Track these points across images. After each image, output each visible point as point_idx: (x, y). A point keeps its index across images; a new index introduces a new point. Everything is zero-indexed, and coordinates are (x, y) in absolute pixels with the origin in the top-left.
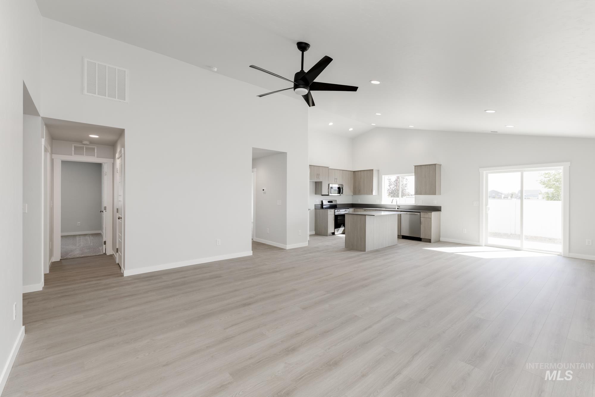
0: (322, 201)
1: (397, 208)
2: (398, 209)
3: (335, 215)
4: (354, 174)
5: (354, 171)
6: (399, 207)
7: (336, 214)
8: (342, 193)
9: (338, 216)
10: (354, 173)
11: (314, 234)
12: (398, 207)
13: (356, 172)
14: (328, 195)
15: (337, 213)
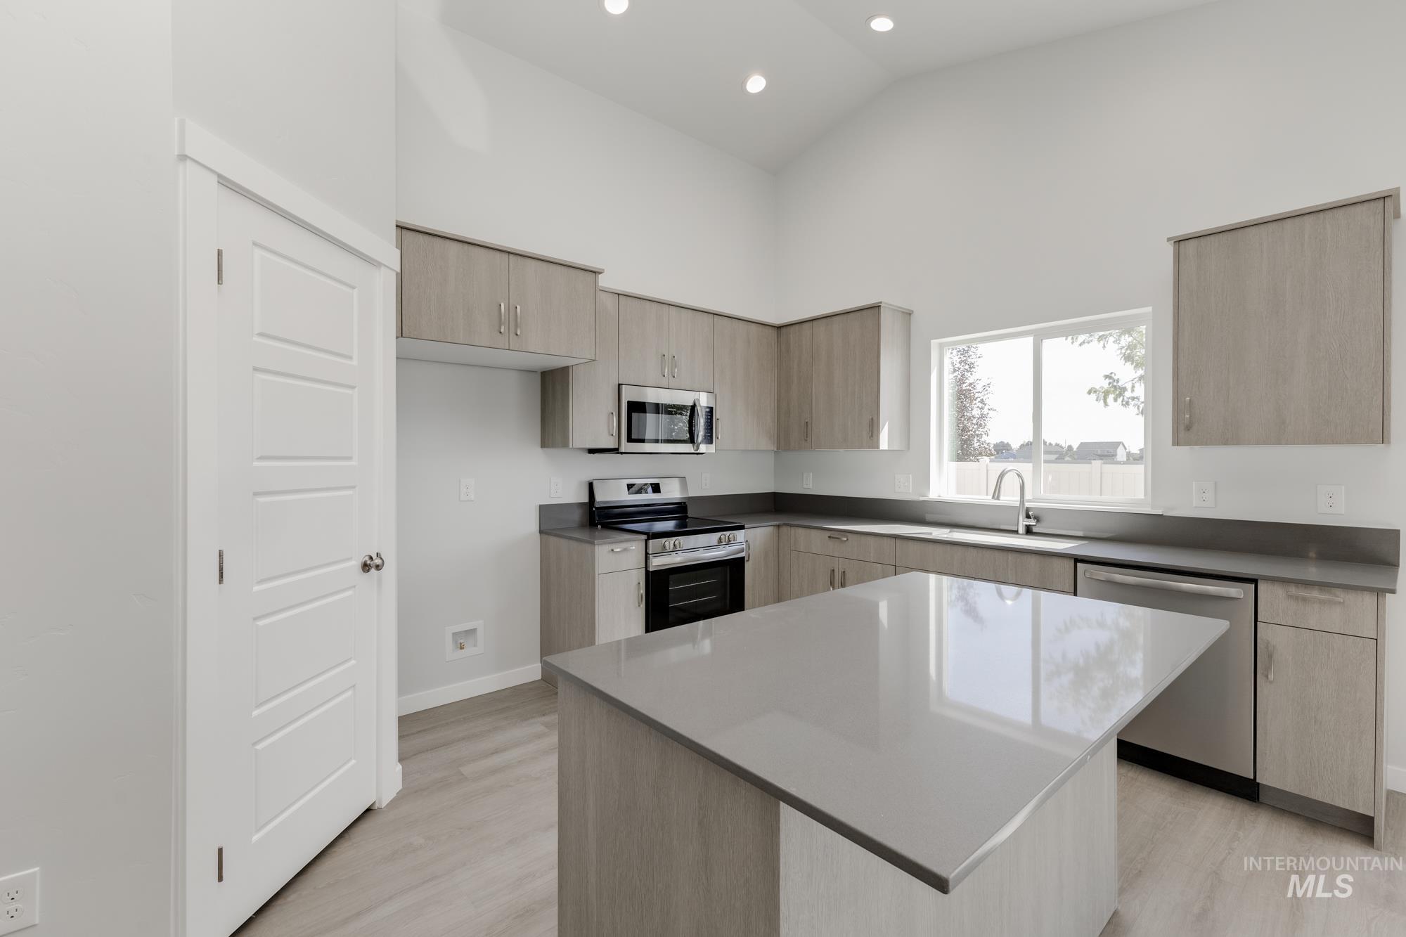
0: (591, 485)
1: (1022, 523)
2: (1029, 531)
3: (647, 572)
4: (779, 342)
5: (779, 328)
6: (1037, 519)
7: (651, 569)
8: (709, 439)
9: (672, 577)
10: (779, 336)
11: (539, 677)
12: (1032, 522)
13: (792, 328)
14: (615, 451)
15: (657, 563)
